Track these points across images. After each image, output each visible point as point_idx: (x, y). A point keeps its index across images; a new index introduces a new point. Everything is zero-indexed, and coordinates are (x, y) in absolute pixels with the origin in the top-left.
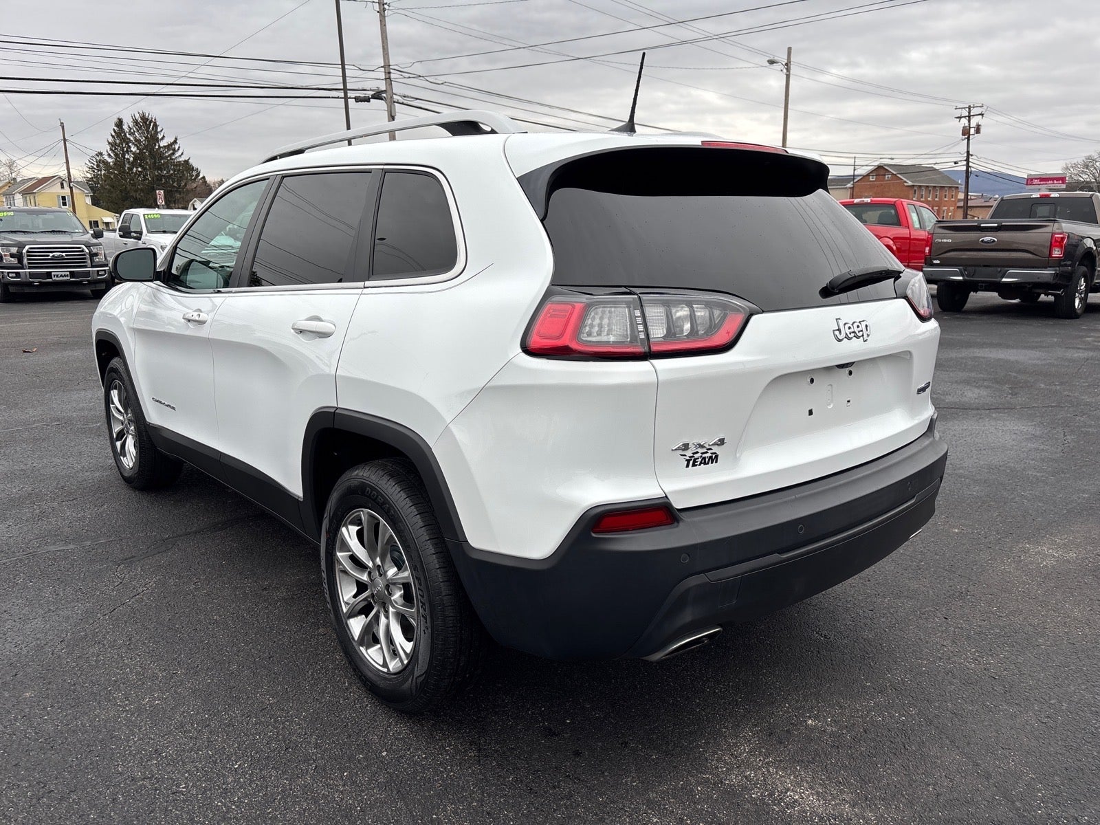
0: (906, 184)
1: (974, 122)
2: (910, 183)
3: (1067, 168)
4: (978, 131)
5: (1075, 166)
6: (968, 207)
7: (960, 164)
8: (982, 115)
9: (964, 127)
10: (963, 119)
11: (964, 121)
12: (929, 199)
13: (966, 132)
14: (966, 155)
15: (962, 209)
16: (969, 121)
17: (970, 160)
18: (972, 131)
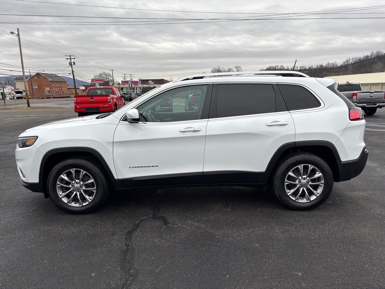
0: (49, 80)
1: (73, 60)
2: (51, 80)
3: (95, 77)
4: (74, 64)
5: (97, 76)
6: (76, 88)
7: (71, 74)
8: (75, 59)
9: (69, 62)
10: (68, 60)
11: (69, 60)
12: (58, 86)
13: (70, 64)
14: (72, 71)
15: (74, 89)
16: (71, 60)
17: (74, 73)
18: (72, 64)
